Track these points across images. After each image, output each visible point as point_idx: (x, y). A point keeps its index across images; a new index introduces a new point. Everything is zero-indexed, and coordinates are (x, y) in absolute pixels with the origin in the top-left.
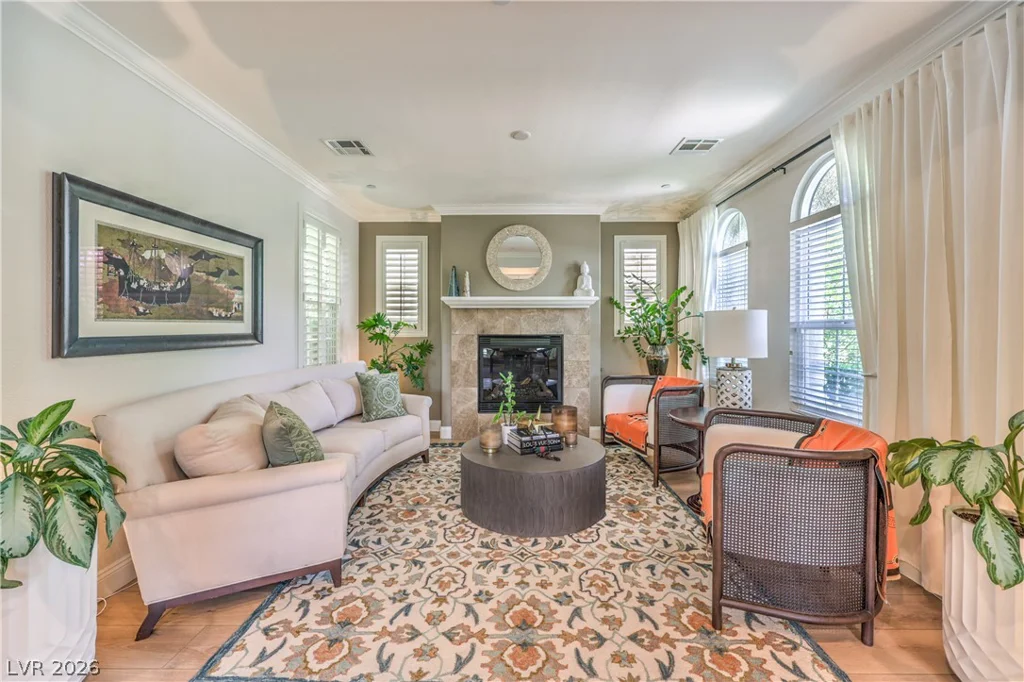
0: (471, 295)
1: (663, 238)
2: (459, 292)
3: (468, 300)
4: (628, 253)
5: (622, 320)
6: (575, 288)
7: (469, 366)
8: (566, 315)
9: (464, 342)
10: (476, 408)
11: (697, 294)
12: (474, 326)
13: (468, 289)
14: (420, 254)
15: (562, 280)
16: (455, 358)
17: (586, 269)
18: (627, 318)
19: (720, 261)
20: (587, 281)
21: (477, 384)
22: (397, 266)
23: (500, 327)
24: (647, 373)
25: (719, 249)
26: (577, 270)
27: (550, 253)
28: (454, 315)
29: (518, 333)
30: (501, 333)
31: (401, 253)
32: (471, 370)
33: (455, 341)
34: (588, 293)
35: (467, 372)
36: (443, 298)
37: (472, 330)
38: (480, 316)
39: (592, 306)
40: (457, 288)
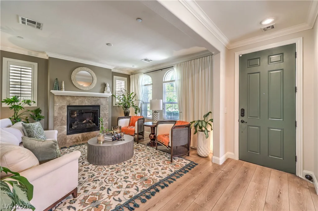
0: (65, 91)
1: (126, 78)
2: (60, 88)
3: (63, 92)
4: (117, 82)
5: (115, 100)
6: (104, 91)
7: (63, 117)
8: (101, 99)
9: (61, 108)
10: (66, 133)
11: (137, 94)
12: (65, 102)
13: (64, 88)
14: (33, 70)
15: (100, 88)
16: (56, 115)
17: (108, 85)
18: (117, 100)
19: (144, 87)
20: (108, 89)
21: (66, 124)
23: (77, 103)
24: (124, 116)
25: (144, 84)
26: (105, 85)
27: (96, 78)
28: (56, 98)
29: (84, 105)
30: (78, 105)
31: (21, 68)
32: (64, 119)
33: (56, 108)
34: (109, 93)
35: (62, 120)
36: (51, 91)
37: (65, 104)
38: (68, 98)
39: (110, 97)
40: (58, 88)
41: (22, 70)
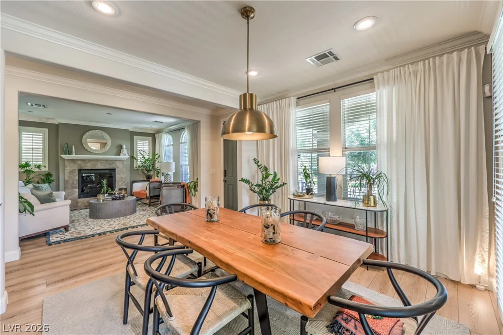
0: (75, 154)
1: (151, 138)
2: (70, 153)
3: (73, 156)
4: (139, 142)
5: (137, 163)
6: (120, 153)
7: (74, 181)
8: (117, 162)
9: (72, 172)
10: (77, 197)
11: (161, 156)
12: (77, 166)
13: (74, 152)
14: (44, 135)
15: (115, 150)
16: (66, 178)
17: (124, 147)
18: (138, 162)
19: (167, 148)
20: (125, 151)
21: (77, 187)
22: (30, 140)
23: (89, 166)
24: (145, 179)
25: (167, 144)
26: (121, 147)
27: (110, 141)
28: (66, 162)
29: (97, 168)
30: (90, 168)
31: (32, 135)
32: (75, 183)
33: (67, 172)
34: (125, 155)
35: (73, 183)
36: (61, 156)
37: (76, 168)
38: (79, 162)
39: (127, 159)
40: (68, 152)
41: (33, 136)
